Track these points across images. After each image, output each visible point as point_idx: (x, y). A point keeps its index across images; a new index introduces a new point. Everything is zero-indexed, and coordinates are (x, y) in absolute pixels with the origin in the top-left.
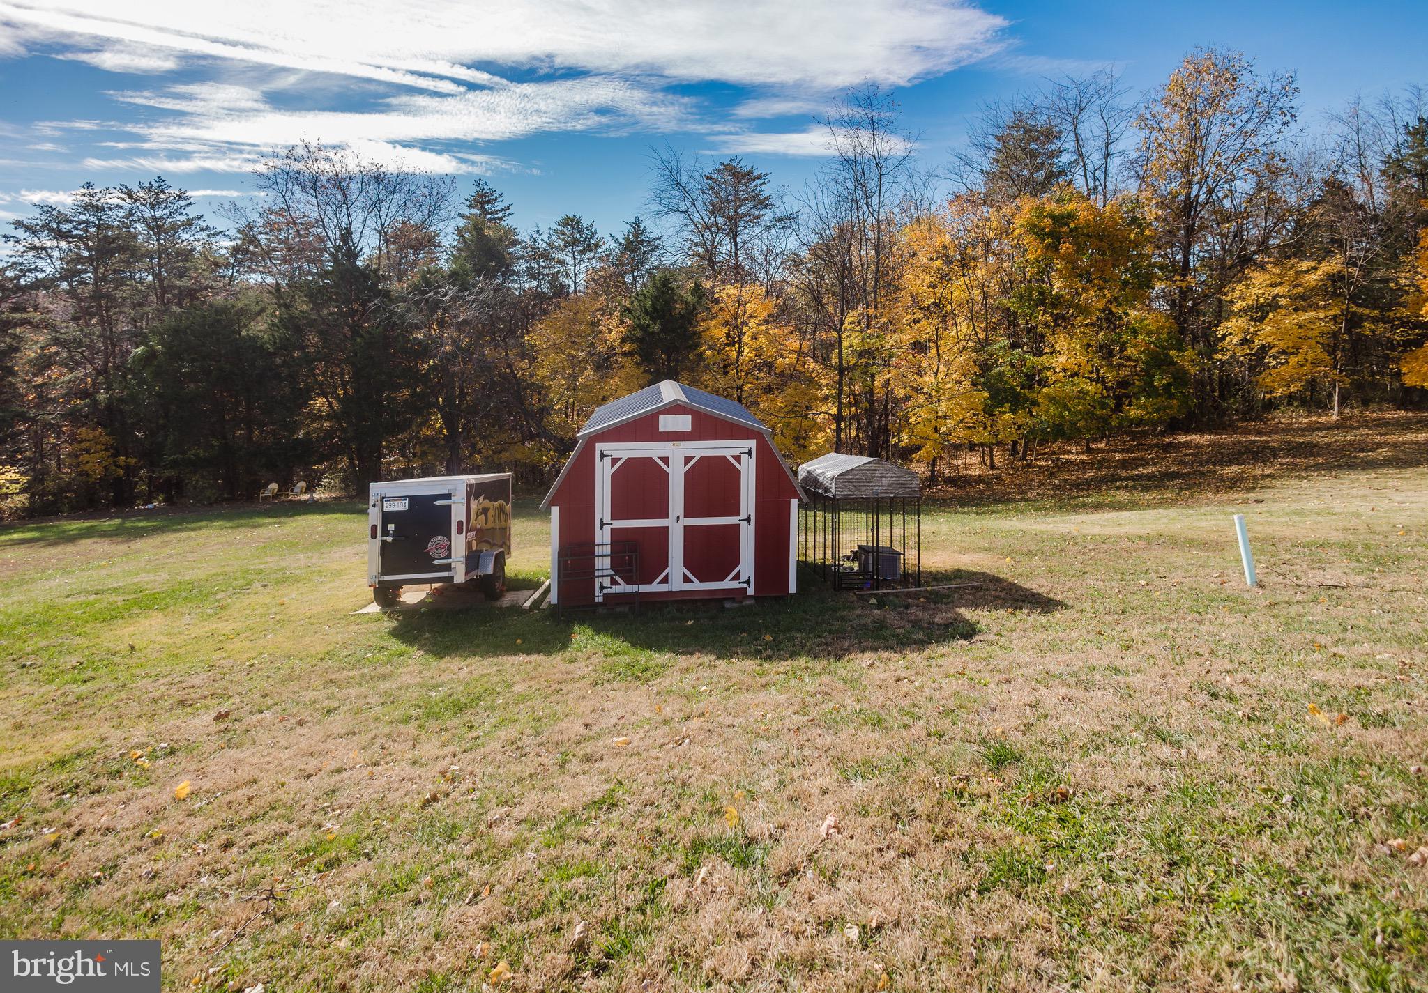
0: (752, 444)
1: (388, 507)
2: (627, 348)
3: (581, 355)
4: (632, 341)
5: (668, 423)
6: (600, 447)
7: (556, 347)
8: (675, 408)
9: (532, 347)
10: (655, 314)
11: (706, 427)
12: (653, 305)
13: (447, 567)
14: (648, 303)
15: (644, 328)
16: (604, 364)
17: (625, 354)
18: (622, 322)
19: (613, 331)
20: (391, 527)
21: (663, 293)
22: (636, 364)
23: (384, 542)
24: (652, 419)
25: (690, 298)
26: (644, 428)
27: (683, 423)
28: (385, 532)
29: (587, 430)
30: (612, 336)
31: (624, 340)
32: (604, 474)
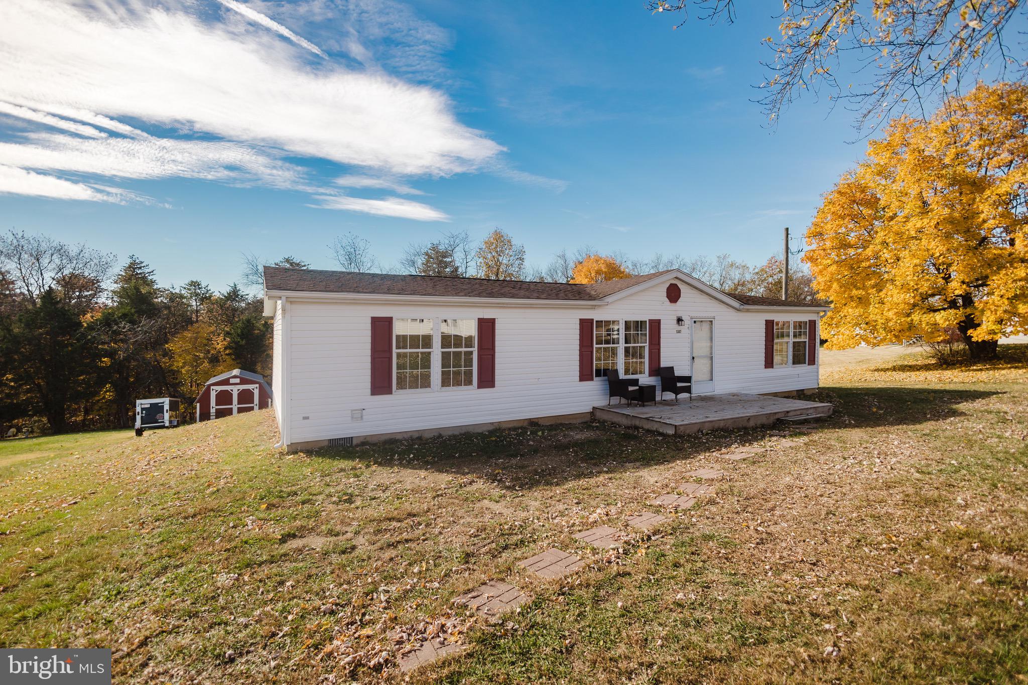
0: (258, 385)
1: (143, 406)
2: (227, 352)
3: (202, 355)
4: (230, 349)
5: (232, 381)
6: (212, 387)
7: (187, 351)
8: (235, 377)
9: (170, 351)
10: (242, 336)
11: (244, 381)
12: (242, 332)
13: (163, 422)
14: (239, 331)
15: (237, 343)
16: (215, 360)
17: (227, 354)
18: (225, 339)
19: (220, 344)
20: (144, 412)
21: (248, 326)
22: (233, 359)
23: (142, 417)
24: (228, 379)
25: (262, 328)
26: (226, 382)
27: (238, 380)
28: (142, 413)
29: (208, 383)
30: (219, 346)
31: (226, 348)
32: (213, 395)
